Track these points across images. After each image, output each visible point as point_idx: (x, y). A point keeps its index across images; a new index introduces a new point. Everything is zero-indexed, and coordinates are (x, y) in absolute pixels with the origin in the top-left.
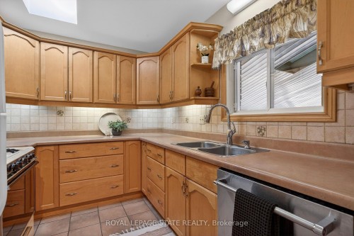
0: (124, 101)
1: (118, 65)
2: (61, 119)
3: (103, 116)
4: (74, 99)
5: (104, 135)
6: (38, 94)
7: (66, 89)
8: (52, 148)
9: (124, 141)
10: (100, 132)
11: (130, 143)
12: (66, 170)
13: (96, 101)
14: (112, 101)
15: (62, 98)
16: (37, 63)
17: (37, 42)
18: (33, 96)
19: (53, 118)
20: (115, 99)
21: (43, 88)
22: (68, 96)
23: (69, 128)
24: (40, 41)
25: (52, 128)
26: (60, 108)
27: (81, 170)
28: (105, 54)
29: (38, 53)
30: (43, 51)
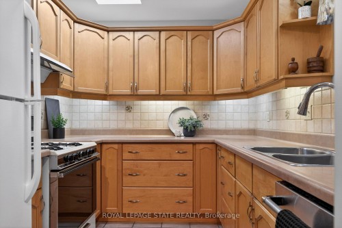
0: (196, 91)
1: (189, 43)
2: (130, 115)
3: (174, 112)
4: (141, 91)
5: (173, 134)
6: (107, 88)
7: (132, 81)
8: (116, 146)
9: (194, 144)
10: (169, 132)
11: (202, 146)
12: (129, 172)
13: (162, 93)
14: (181, 91)
15: (128, 91)
16: (106, 56)
17: (106, 33)
18: (102, 91)
19: (123, 114)
20: (186, 88)
21: (111, 82)
22: (134, 88)
23: (137, 126)
24: (108, 31)
25: (121, 126)
26: (129, 103)
27: (144, 175)
28: (173, 33)
29: (106, 43)
30: (111, 42)
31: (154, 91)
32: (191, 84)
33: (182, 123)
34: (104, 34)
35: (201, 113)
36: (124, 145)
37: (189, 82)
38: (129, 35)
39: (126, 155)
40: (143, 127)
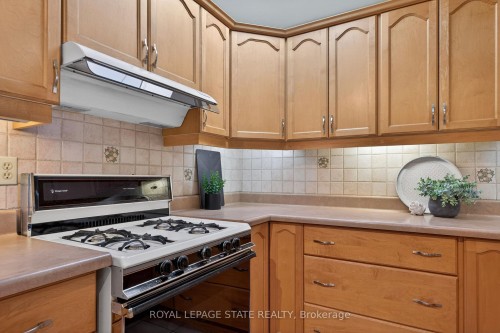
1: (444, 23)
2: (325, 173)
3: (408, 166)
4: (340, 132)
5: (406, 209)
6: (284, 130)
13: (383, 129)
14: (425, 124)
15: (318, 133)
16: (282, 77)
17: (282, 40)
18: (276, 134)
19: (314, 172)
20: (436, 118)
21: (290, 120)
23: (338, 191)
24: (286, 38)
25: (311, 190)
26: (324, 152)
27: (344, 288)
29: (282, 57)
30: (291, 53)
31: (364, 130)
32: (449, 108)
33: (427, 188)
34: (279, 42)
35: (473, 168)
36: (306, 228)
37: (443, 104)
38: (320, 35)
39: (310, 247)
40: (348, 194)
